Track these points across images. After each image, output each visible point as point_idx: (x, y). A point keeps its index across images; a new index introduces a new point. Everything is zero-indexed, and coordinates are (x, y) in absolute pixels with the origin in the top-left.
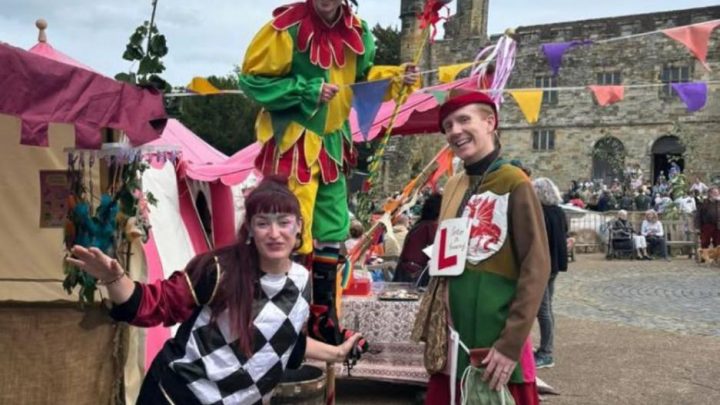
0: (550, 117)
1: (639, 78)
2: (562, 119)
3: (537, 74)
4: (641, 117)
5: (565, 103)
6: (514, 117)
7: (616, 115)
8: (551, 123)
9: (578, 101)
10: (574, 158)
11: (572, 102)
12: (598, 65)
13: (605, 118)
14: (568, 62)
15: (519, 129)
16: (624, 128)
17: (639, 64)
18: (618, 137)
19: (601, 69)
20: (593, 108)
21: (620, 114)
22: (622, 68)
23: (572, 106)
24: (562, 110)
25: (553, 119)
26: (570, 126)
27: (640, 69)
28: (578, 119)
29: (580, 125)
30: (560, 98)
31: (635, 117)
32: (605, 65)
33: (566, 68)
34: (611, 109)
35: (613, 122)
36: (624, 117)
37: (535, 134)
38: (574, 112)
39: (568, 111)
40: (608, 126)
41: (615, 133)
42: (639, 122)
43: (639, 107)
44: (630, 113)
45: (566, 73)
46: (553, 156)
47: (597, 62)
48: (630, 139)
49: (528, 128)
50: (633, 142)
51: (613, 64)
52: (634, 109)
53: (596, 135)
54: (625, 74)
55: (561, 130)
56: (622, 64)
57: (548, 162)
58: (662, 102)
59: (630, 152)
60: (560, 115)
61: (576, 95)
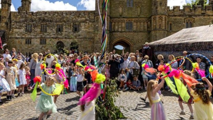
0: (45, 35)
1: (67, 26)
2: (48, 36)
3: (41, 23)
4: (68, 36)
5: (49, 32)
6: (35, 35)
7: (62, 35)
8: (45, 37)
9: (52, 31)
10: (51, 46)
11: (51, 31)
12: (57, 22)
13: (59, 36)
14: (50, 21)
15: (36, 38)
16: (64, 39)
17: (68, 23)
18: (62, 41)
19: (58, 23)
20: (56, 33)
21: (63, 35)
22: (63, 23)
23: (51, 33)
24: (48, 34)
25: (46, 36)
26: (50, 38)
27: (68, 24)
28: (52, 36)
29: (53, 38)
30: (48, 31)
31: (66, 36)
32: (59, 22)
33: (49, 22)
34: (61, 34)
35: (61, 37)
36: (64, 36)
37: (41, 40)
38: (51, 34)
39: (50, 34)
40: (60, 38)
41: (61, 40)
42: (68, 37)
43: (67, 34)
44: (65, 35)
45: (49, 24)
46: (46, 46)
47: (57, 21)
48: (65, 42)
49: (39, 38)
50: (66, 43)
51: (61, 22)
52: (66, 34)
53: (57, 41)
54: (64, 25)
55: (48, 39)
56: (63, 22)
57: (45, 48)
58: (73, 33)
59: (65, 45)
60: (47, 35)
61: (52, 29)
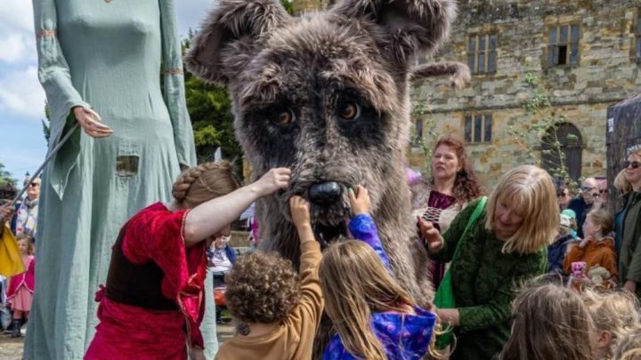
0: (486, 94)
1: (604, 31)
2: (502, 96)
3: (470, 30)
4: (605, 90)
5: (506, 72)
6: (439, 95)
7: (572, 88)
8: (488, 103)
9: (523, 69)
10: (516, 153)
11: (515, 70)
12: (549, 13)
13: (557, 93)
14: (511, 11)
15: (446, 112)
16: (582, 108)
17: (606, 10)
18: (574, 121)
19: (553, 19)
20: (543, 78)
21: (579, 86)
22: (583, 16)
23: (515, 77)
24: (501, 83)
25: (490, 97)
26: (511, 107)
27: (607, 17)
28: (522, 96)
29: (523, 105)
30: (499, 66)
31: (597, 90)
32: (559, 12)
33: (508, 20)
34: (566, 79)
35: (568, 99)
36: (582, 91)
37: (467, 120)
38: (518, 85)
39: (510, 83)
40: (561, 104)
41: (567, 116)
42: (603, 97)
43: (603, 76)
44: (590, 84)
45: (509, 27)
46: (489, 152)
47: (549, 8)
48: (589, 124)
49: (457, 110)
50: (593, 128)
51: (570, 10)
52: (596, 78)
53: (545, 120)
54: (585, 25)
55: (500, 113)
56: (582, 11)
57: (484, 161)
58: (634, 66)
59: (589, 145)
60: (499, 91)
61: (521, 59)
